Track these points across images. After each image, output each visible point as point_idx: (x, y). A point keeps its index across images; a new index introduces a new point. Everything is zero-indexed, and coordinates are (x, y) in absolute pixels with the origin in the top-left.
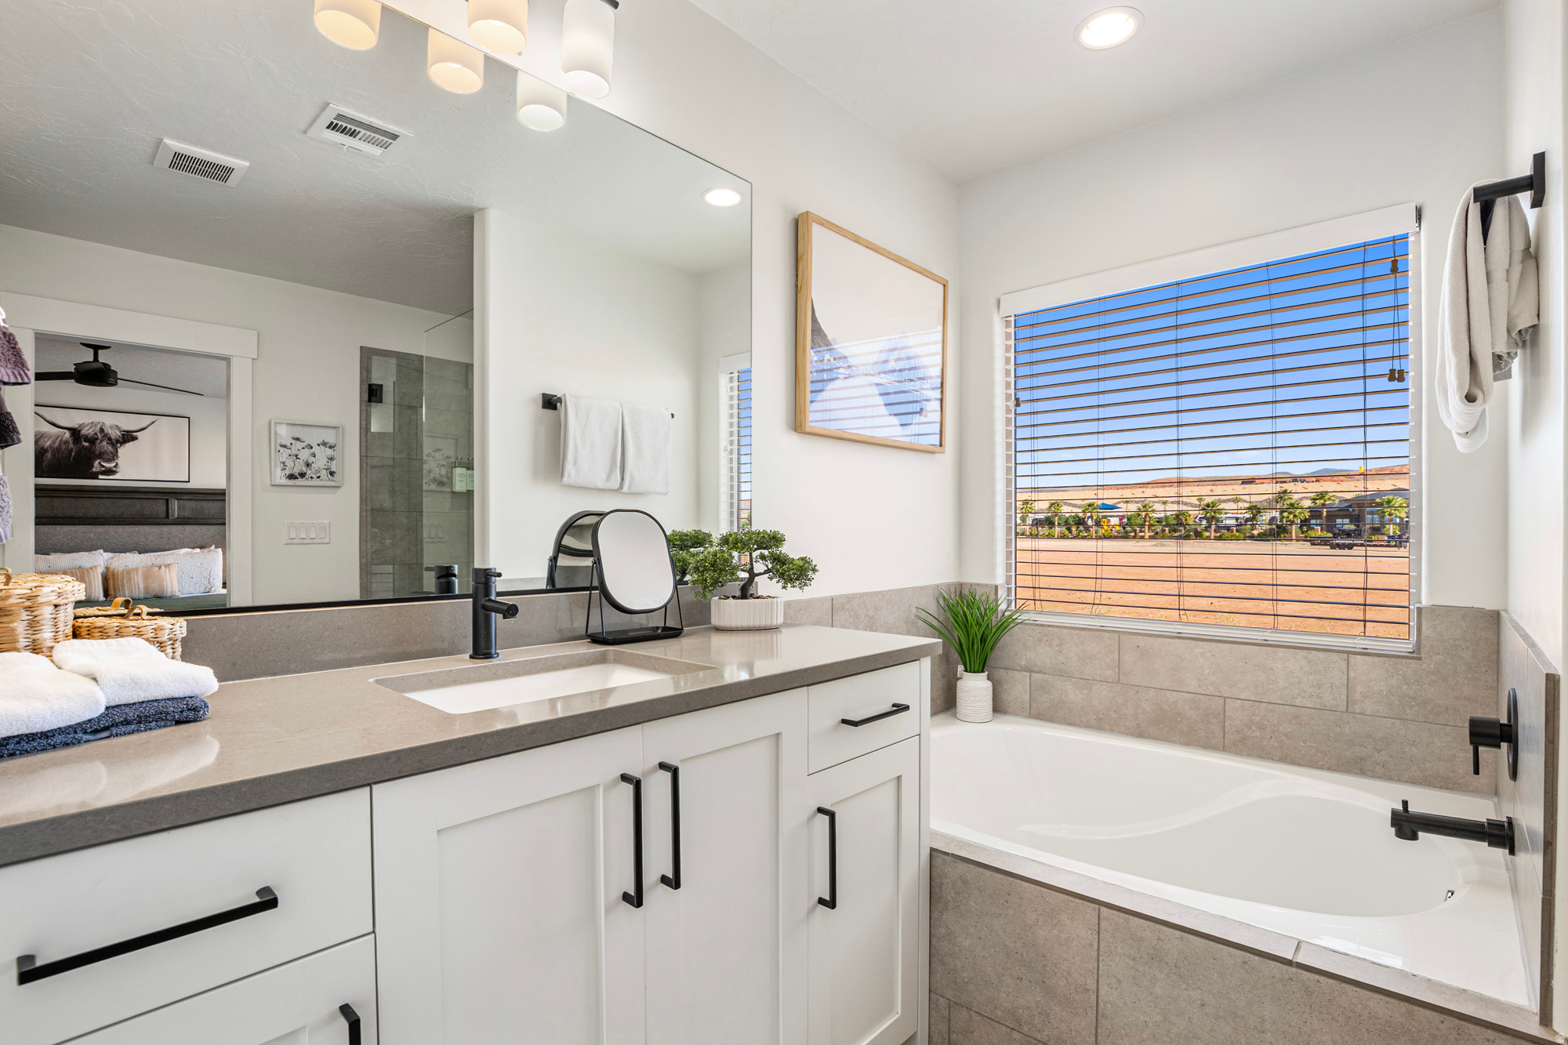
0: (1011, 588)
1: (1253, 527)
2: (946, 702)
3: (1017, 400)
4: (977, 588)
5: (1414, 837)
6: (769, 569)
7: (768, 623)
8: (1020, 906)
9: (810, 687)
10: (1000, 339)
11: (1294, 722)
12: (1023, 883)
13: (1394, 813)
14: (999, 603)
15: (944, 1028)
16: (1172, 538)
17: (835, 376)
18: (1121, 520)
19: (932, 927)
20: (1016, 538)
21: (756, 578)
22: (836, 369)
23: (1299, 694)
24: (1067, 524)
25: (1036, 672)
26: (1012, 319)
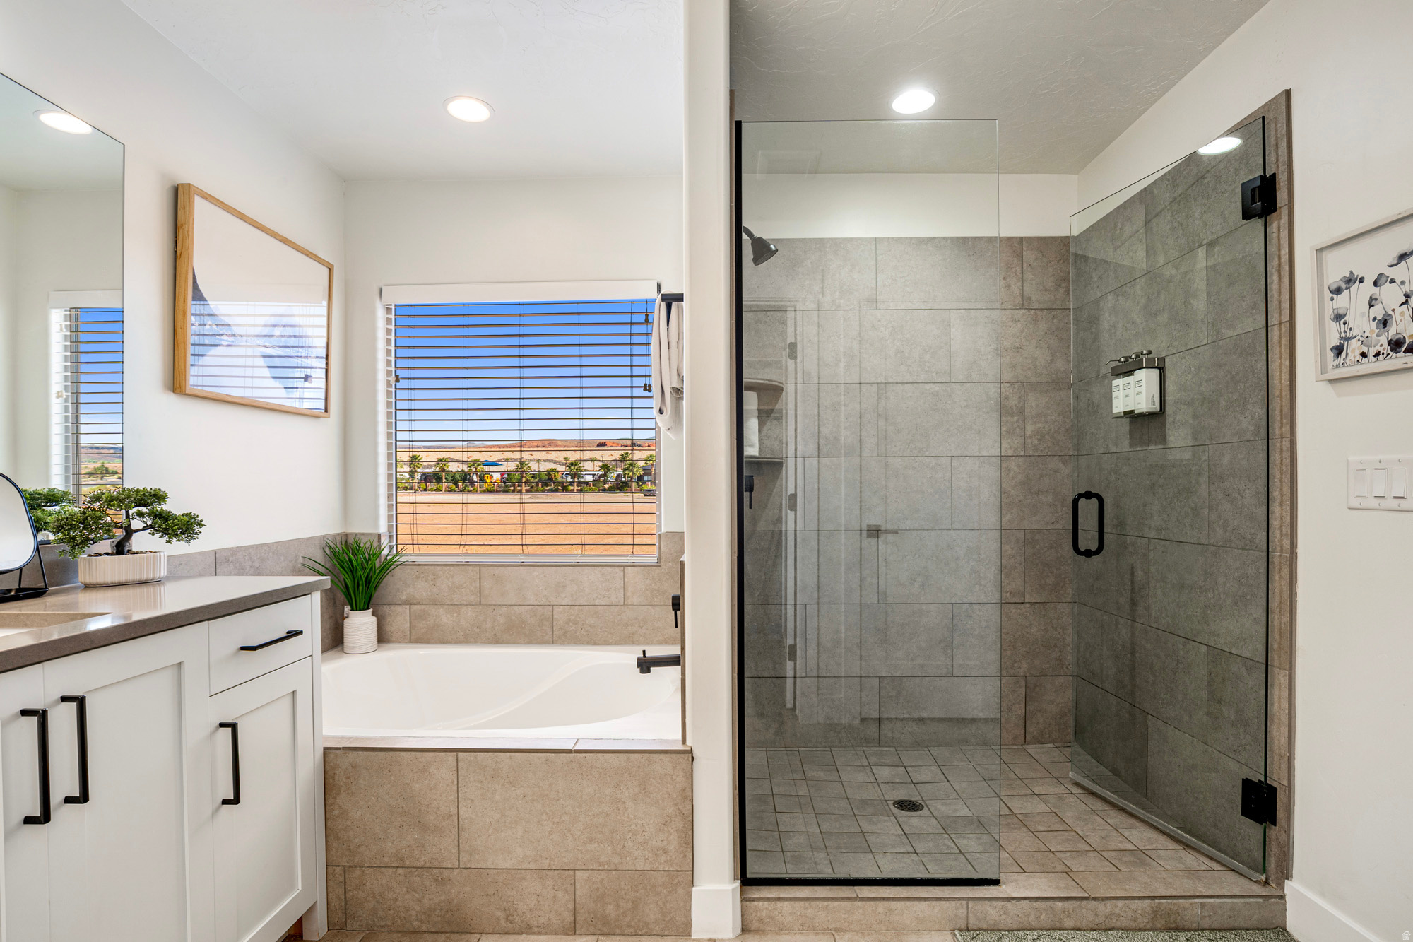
0: (392, 536)
1: (605, 482)
2: (335, 639)
3: (397, 377)
4: (362, 537)
5: (649, 671)
6: (147, 526)
7: (151, 576)
8: (400, 771)
9: (210, 622)
10: (381, 323)
11: (595, 616)
12: (401, 753)
13: (639, 659)
14: (382, 548)
15: (340, 891)
16: (543, 491)
17: (217, 342)
18: (502, 475)
19: (327, 813)
20: (396, 493)
21: (134, 534)
22: (219, 335)
23: (597, 597)
24: (454, 480)
25: (415, 604)
26: (393, 307)
